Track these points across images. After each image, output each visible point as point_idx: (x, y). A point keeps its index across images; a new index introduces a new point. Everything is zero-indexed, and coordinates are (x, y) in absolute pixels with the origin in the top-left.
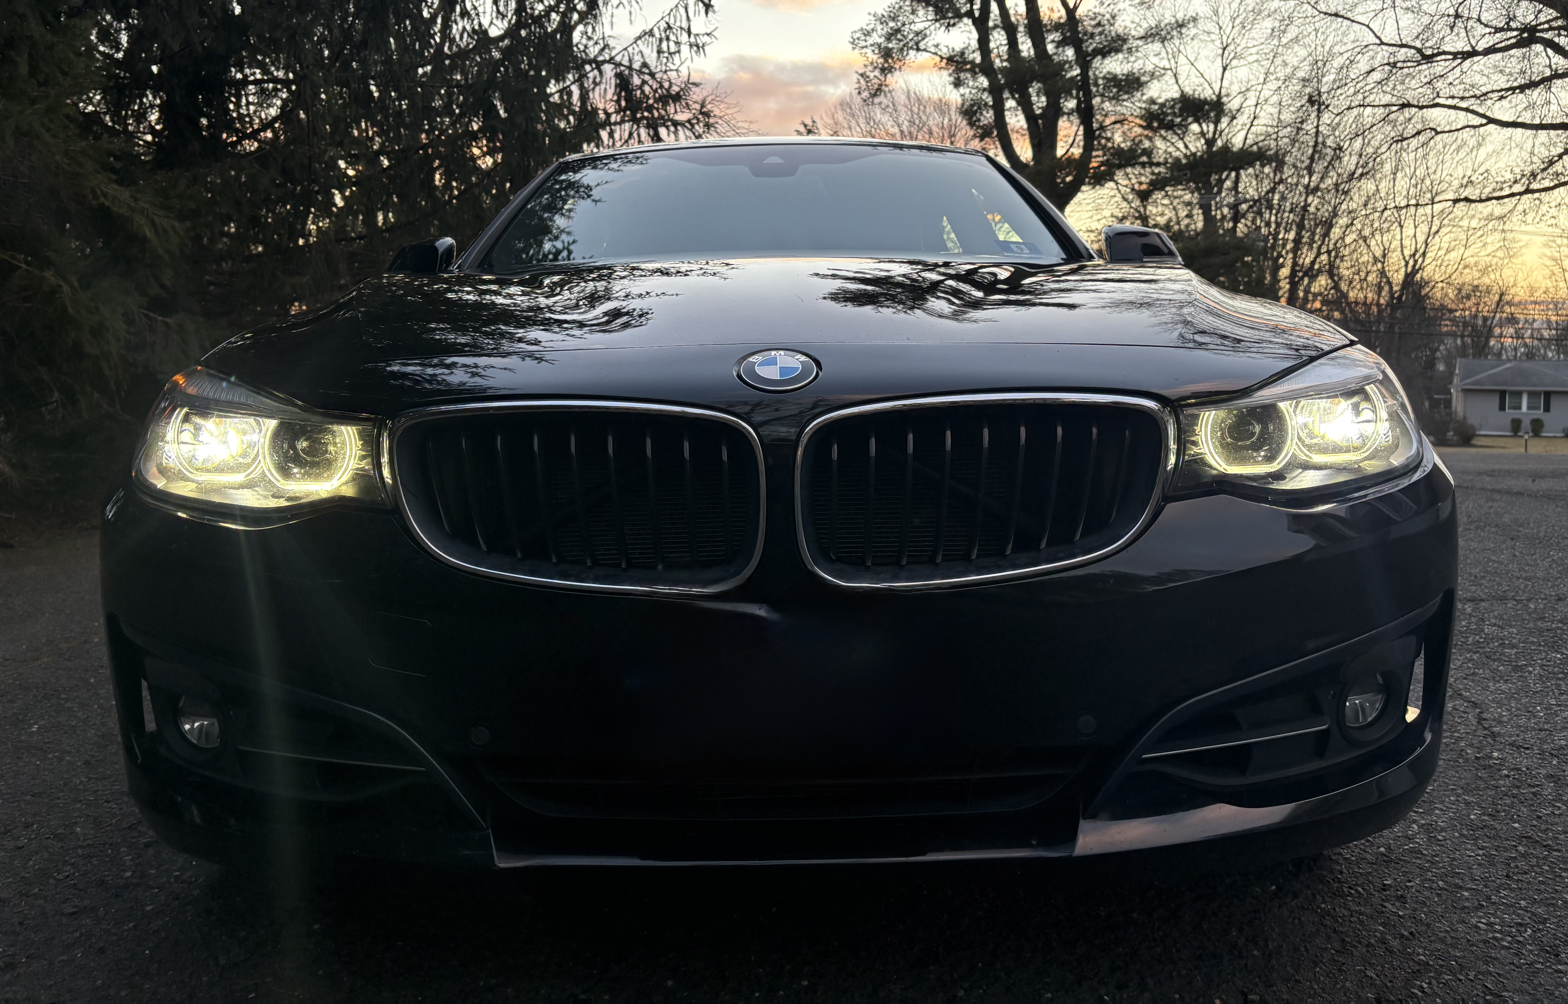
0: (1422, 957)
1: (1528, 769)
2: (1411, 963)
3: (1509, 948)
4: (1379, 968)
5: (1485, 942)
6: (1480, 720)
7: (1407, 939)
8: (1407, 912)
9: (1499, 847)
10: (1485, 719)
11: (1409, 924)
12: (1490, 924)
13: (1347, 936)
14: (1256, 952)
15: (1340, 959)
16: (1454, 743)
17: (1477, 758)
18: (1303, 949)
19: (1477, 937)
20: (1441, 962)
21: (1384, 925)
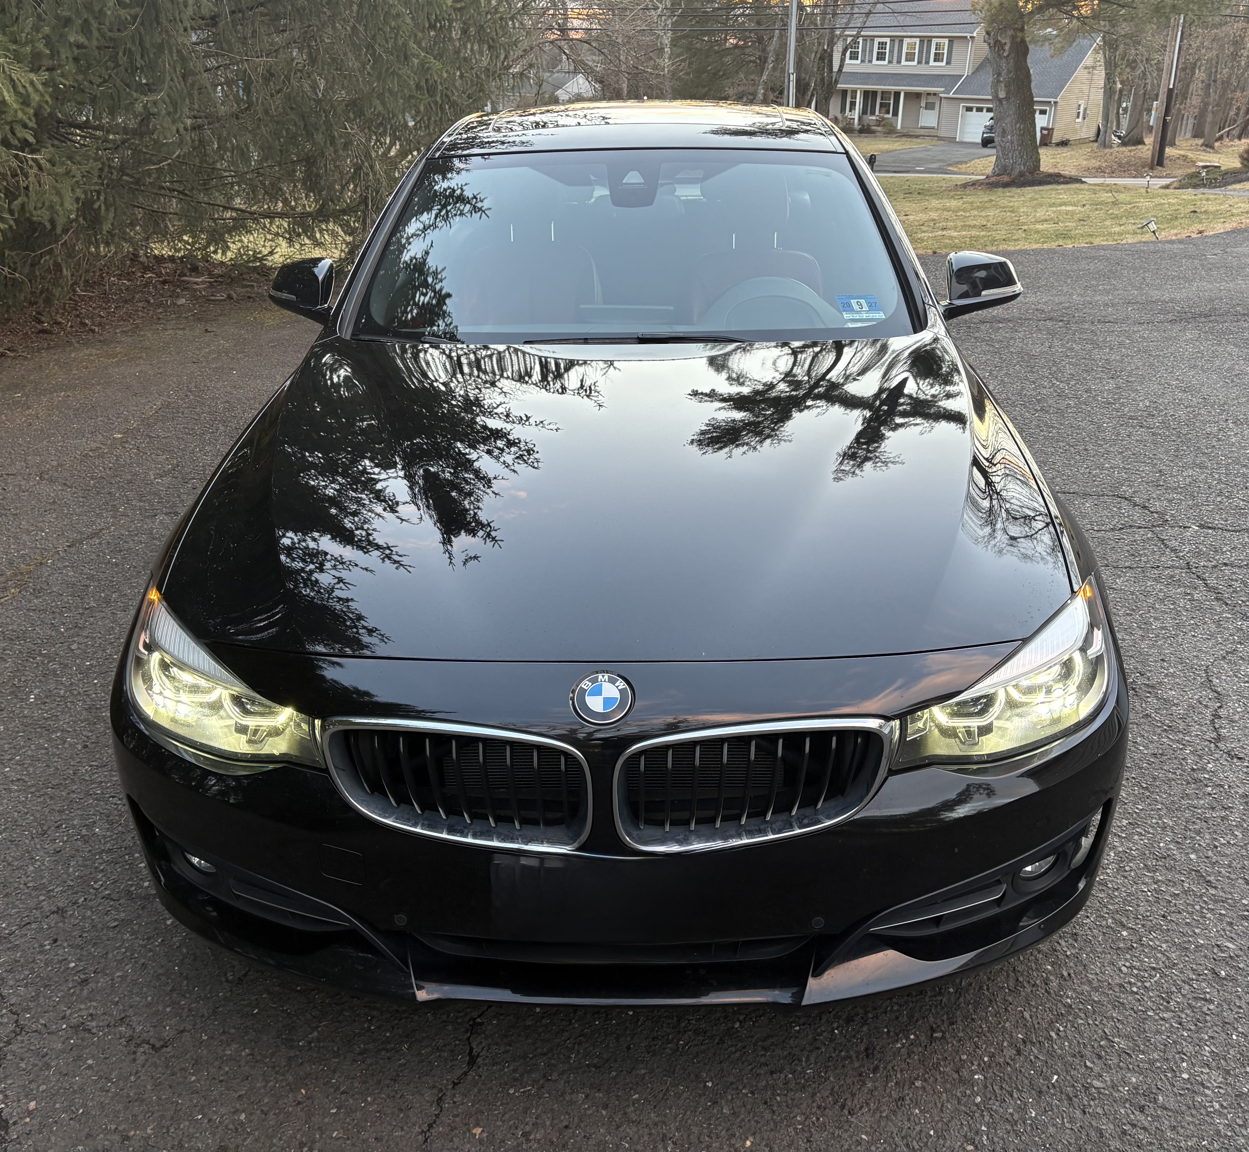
0: (1069, 1000)
1: (1229, 786)
2: (1059, 1005)
3: (1137, 993)
4: (1034, 1010)
5: (1121, 986)
6: (1216, 716)
7: (1065, 980)
8: (1074, 952)
9: (1170, 881)
10: (1220, 717)
11: (1072, 964)
12: (1132, 967)
13: (1022, 975)
14: (951, 990)
15: (1010, 999)
16: (1181, 749)
17: (1193, 769)
18: (985, 988)
19: (1118, 981)
20: (1081, 1006)
21: (1053, 964)
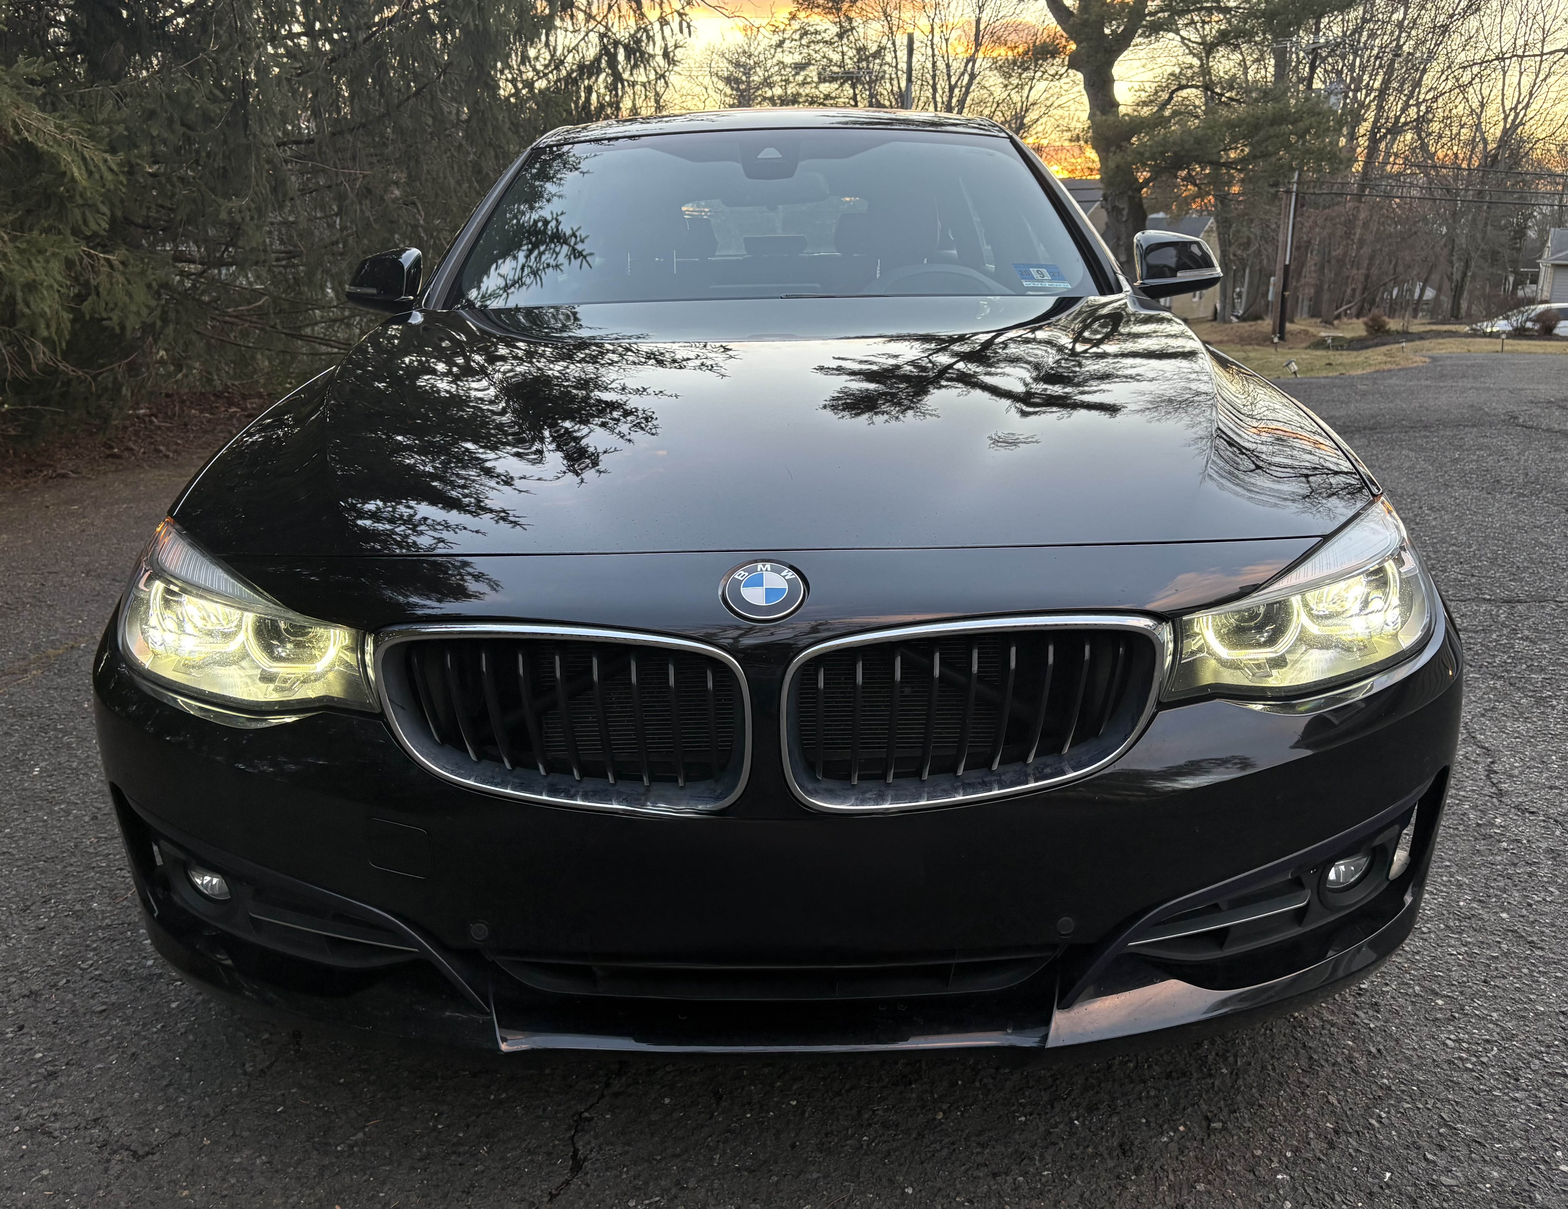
0: (1385, 1081)
1: (1528, 841)
2: (1374, 1087)
3: (1472, 1070)
4: (1342, 1093)
5: (1450, 1062)
6: (1490, 772)
7: (1374, 1057)
8: (1378, 1024)
9: (1482, 943)
10: (1496, 772)
11: (1379, 1039)
12: (1458, 1041)
13: (1316, 1052)
14: (1224, 1071)
15: (1306, 1080)
16: (1458, 805)
17: (1478, 825)
18: (1270, 1067)
19: (1444, 1057)
20: (1403, 1087)
21: (1354, 1039)
